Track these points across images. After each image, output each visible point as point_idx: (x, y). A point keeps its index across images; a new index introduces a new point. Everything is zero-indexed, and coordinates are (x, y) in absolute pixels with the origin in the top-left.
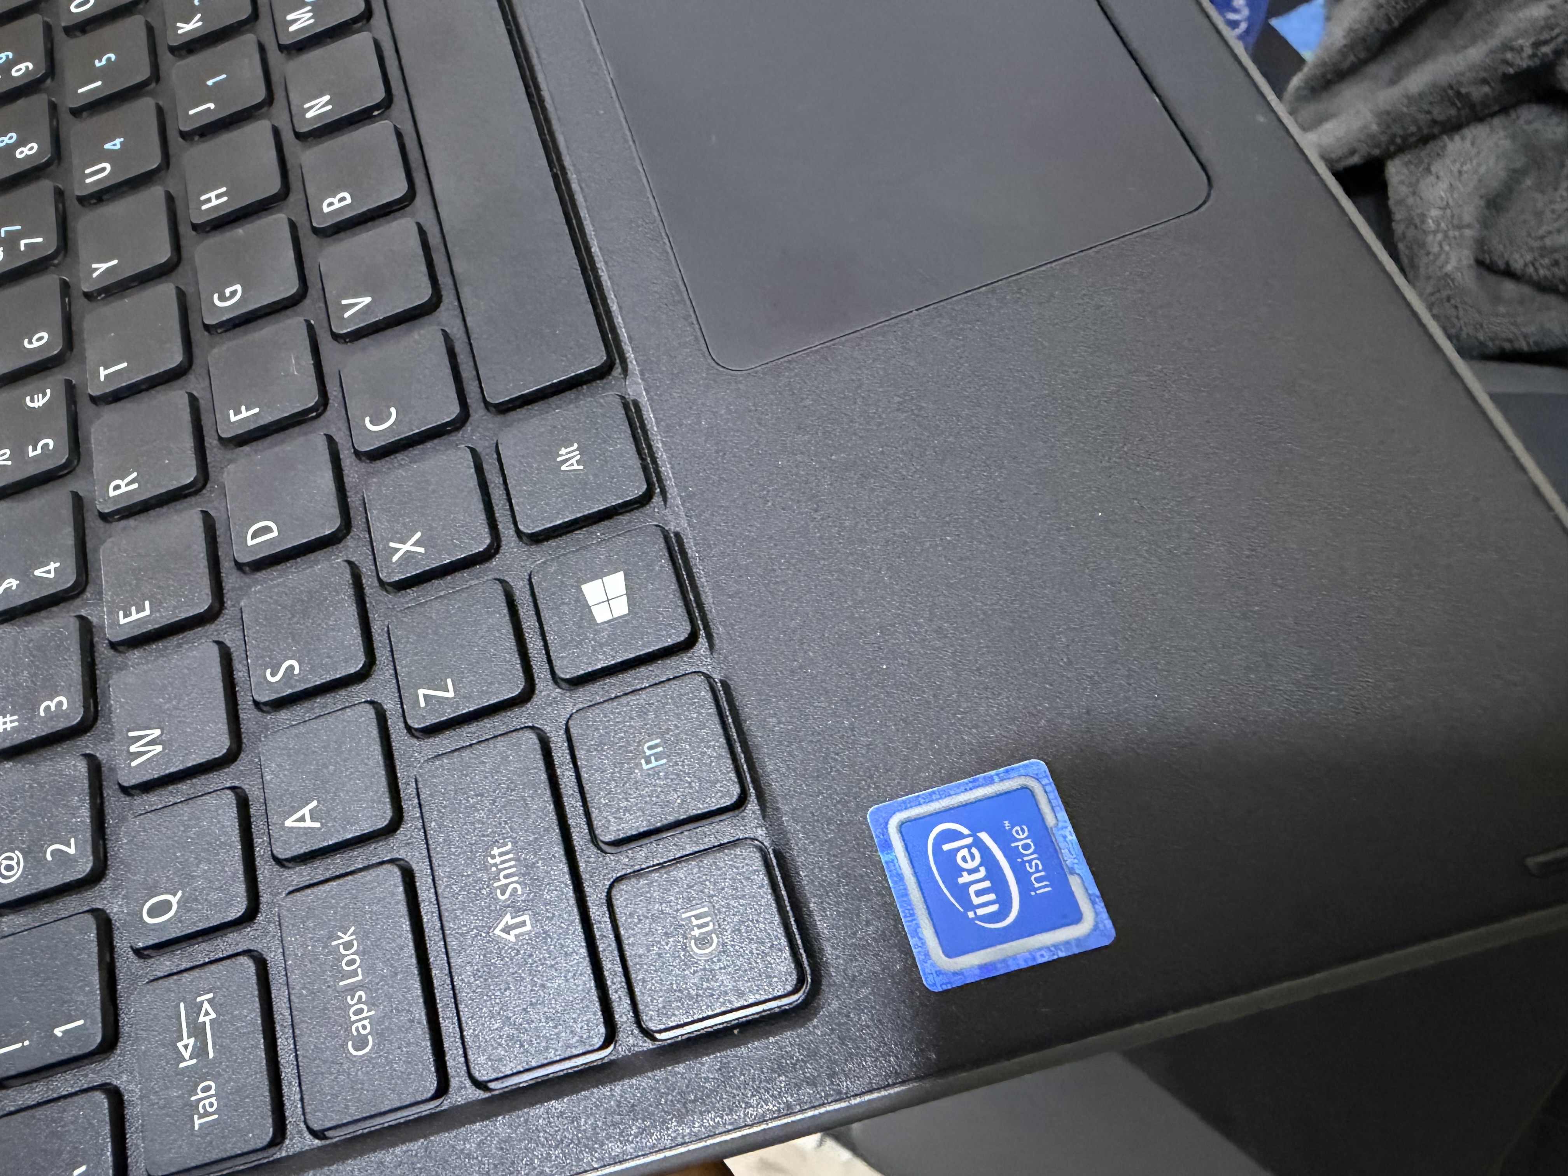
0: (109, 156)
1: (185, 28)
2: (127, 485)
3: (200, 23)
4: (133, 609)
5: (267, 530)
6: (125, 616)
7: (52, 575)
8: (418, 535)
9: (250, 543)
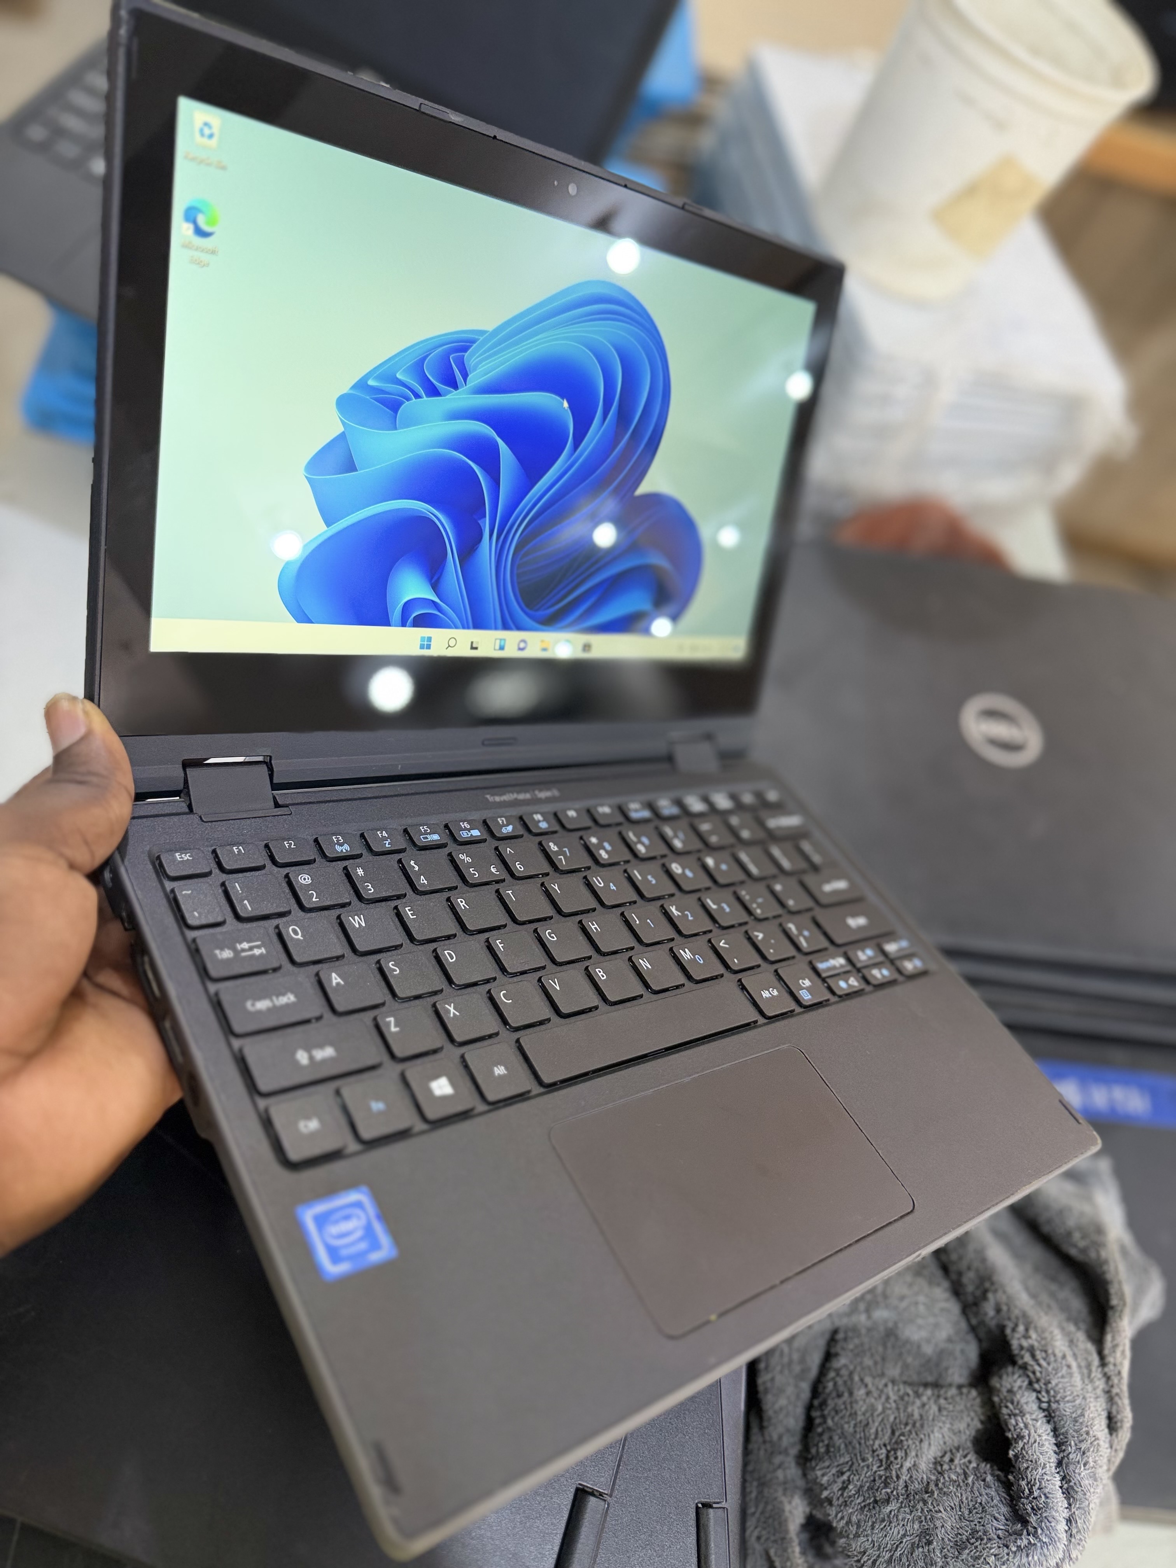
0: (607, 886)
1: (673, 909)
2: (463, 905)
3: (676, 915)
4: (412, 912)
5: (452, 958)
6: (409, 910)
7: (422, 882)
8: (458, 1014)
9: (446, 952)
